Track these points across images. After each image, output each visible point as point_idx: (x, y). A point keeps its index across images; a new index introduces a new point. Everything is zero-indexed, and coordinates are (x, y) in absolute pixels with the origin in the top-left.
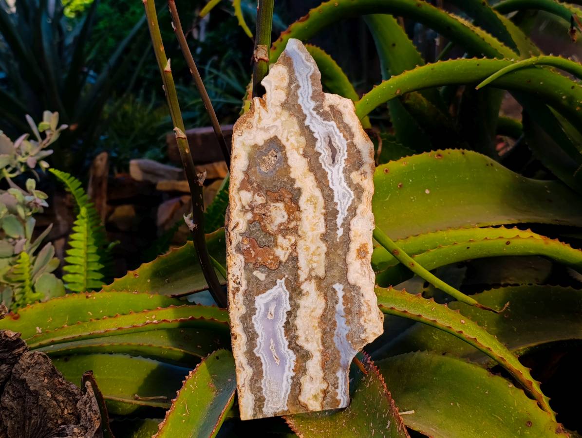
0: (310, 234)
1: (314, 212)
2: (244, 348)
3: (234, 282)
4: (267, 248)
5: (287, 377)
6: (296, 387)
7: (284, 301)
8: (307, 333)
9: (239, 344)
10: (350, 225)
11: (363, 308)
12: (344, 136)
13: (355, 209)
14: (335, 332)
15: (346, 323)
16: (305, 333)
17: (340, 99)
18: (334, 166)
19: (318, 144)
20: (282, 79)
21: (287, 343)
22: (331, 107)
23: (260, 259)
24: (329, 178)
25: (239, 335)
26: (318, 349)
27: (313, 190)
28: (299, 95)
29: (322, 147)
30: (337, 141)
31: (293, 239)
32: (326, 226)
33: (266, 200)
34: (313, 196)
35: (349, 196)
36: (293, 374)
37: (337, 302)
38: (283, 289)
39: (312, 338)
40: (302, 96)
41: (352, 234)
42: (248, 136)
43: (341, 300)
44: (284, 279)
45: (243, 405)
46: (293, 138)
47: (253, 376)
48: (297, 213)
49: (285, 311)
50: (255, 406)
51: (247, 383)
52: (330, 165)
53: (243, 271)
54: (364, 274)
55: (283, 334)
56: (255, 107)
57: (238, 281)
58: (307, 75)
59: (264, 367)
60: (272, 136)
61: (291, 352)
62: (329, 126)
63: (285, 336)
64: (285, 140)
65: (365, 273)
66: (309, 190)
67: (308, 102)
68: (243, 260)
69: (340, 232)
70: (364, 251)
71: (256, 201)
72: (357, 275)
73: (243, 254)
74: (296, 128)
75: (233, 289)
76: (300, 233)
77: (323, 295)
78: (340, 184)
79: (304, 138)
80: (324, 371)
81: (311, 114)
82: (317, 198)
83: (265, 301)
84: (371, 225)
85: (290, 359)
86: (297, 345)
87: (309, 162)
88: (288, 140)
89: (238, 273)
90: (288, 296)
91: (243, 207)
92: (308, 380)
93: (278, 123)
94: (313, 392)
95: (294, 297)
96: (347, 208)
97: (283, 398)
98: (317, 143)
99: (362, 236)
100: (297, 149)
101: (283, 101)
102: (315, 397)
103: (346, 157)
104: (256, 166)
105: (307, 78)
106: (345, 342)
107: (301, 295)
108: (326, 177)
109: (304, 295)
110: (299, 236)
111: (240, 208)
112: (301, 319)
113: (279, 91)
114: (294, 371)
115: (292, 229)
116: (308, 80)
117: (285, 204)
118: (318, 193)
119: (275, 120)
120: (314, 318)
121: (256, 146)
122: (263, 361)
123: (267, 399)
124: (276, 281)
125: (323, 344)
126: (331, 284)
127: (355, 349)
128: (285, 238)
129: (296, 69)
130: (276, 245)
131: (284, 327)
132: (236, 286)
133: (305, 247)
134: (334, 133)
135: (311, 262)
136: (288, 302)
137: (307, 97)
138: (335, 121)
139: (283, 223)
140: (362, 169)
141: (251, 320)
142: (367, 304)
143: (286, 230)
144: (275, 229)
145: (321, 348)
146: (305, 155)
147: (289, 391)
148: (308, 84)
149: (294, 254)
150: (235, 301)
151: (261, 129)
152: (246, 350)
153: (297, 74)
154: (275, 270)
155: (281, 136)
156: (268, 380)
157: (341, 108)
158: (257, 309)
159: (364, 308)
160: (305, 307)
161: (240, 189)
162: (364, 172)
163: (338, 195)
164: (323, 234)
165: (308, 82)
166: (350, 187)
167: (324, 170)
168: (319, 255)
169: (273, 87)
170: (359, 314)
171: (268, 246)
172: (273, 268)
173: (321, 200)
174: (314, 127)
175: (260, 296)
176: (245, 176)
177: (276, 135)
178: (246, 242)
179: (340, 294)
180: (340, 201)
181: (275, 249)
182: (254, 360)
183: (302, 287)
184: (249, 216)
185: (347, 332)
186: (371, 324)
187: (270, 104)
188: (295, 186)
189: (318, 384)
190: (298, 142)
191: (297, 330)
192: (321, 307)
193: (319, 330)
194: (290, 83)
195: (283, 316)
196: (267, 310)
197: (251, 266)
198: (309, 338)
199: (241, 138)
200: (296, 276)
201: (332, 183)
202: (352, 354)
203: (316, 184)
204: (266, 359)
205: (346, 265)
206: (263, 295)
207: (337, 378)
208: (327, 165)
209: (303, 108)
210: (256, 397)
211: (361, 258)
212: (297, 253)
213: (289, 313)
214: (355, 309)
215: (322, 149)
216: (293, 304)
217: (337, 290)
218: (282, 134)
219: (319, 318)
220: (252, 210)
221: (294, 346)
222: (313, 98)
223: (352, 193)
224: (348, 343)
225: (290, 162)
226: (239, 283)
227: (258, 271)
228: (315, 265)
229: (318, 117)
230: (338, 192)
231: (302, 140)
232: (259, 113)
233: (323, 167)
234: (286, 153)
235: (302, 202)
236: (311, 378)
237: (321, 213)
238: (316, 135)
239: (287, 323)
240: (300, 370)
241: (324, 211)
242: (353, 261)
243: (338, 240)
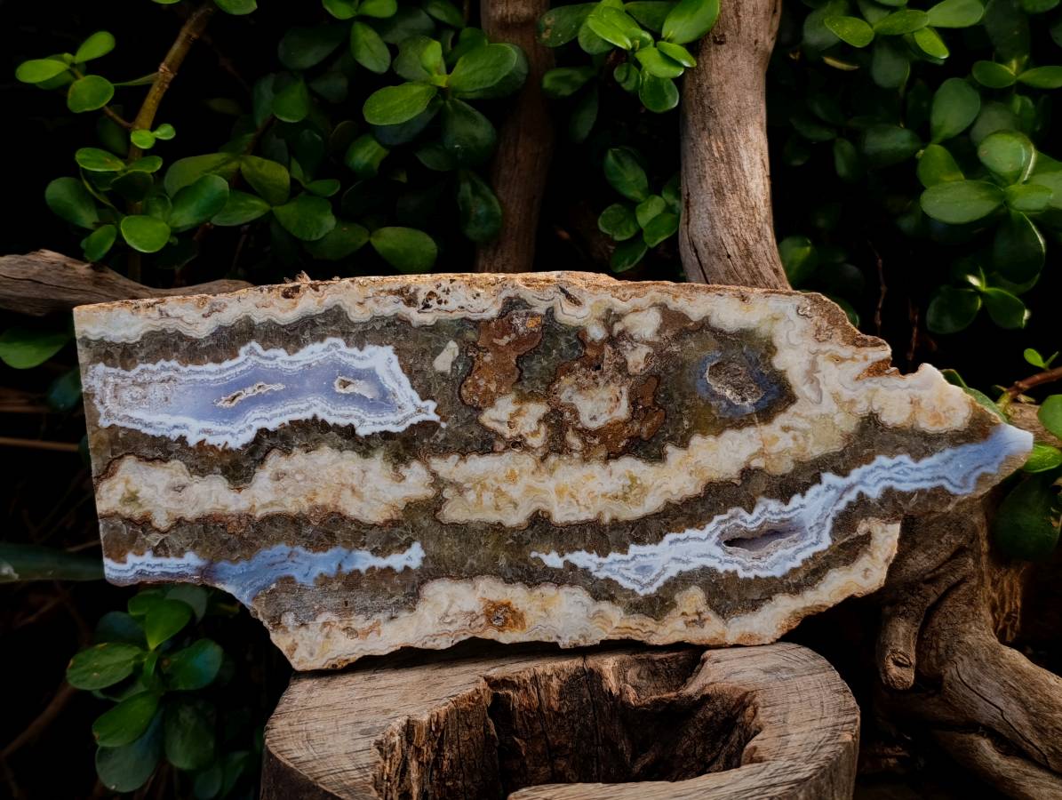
0: (550, 484)
1: (604, 495)
2: (259, 317)
3: (431, 293)
4: (517, 376)
5: (185, 426)
6: (159, 450)
7: (382, 420)
8: (299, 477)
9: (271, 303)
10: (572, 585)
11: (361, 618)
12: (794, 571)
13: (611, 598)
14: (300, 549)
15: (321, 575)
16: (299, 471)
17: (886, 561)
18: (718, 544)
19: (774, 505)
20: (936, 417)
21: (272, 425)
22: (867, 539)
23: (488, 358)
24: (691, 533)
25: (295, 304)
26: (257, 505)
27: (659, 491)
28: (898, 459)
29: (768, 515)
30: (781, 552)
31: (537, 442)
32: (569, 525)
33: (635, 375)
34: (644, 490)
35: (645, 581)
36: (193, 441)
37: (375, 552)
38: (412, 416)
39: (285, 490)
40: (894, 466)
41: (548, 590)
42: (797, 330)
43: (381, 563)
44: (436, 418)
45: (114, 314)
46: (791, 444)
47: (188, 339)
48: (603, 453)
49: (356, 423)
50: (111, 344)
51: (170, 325)
52: (723, 533)
53: (458, 315)
54: (448, 620)
55: (296, 417)
56: (869, 349)
57: (433, 302)
58: (944, 478)
59: (211, 367)
60: (797, 392)
61: (249, 436)
62: (819, 533)
63: (290, 422)
64: (786, 423)
65: (450, 623)
66: (658, 482)
67: (879, 481)
68: (486, 316)
69: (553, 560)
70: (506, 619)
71: (634, 348)
72: (446, 603)
73: (501, 316)
74: (815, 451)
75: (412, 290)
76: (553, 459)
77: (395, 517)
78: (674, 559)
79: (788, 471)
80: (198, 520)
81: (850, 488)
82: (639, 502)
83: (381, 371)
84: (571, 638)
85: (232, 434)
86: (267, 453)
87: (727, 484)
88: (786, 429)
89: (452, 305)
90: (394, 429)
91: (619, 317)
92: (175, 479)
93: (828, 406)
94: (145, 493)
95: (390, 442)
96: (614, 578)
97: (131, 414)
98: (779, 501)
99: (543, 614)
100: (761, 453)
101: (884, 419)
102: (132, 498)
103: (742, 574)
104: (720, 349)
105: (939, 478)
106: (272, 574)
107: (395, 461)
108: (691, 526)
109: (395, 468)
110: (543, 459)
111: (617, 310)
112: (334, 462)
113: (908, 409)
114: (201, 443)
115: (563, 439)
116: (932, 479)
117: (625, 423)
118: (652, 504)
119: (836, 397)
120: (337, 496)
121: (770, 349)
122: (227, 364)
123: (127, 374)
124: (433, 399)
125: (270, 519)
126: (422, 538)
127: (255, 598)
128: (540, 421)
129: (960, 450)
130: (523, 398)
131: (315, 417)
132: (421, 297)
133: (517, 472)
134: (801, 545)
135: (479, 487)
136: (378, 429)
137: (891, 479)
138: (830, 547)
139: (577, 418)
140: (710, 615)
141: (335, 334)
142: (371, 629)
143: (559, 424)
144: (564, 397)
145: (259, 514)
146: (747, 473)
147: (150, 432)
148: (922, 480)
149: (500, 446)
150: (383, 294)
151: (814, 363)
152: (257, 321)
153: (948, 452)
154: (460, 396)
155: (795, 413)
156: (177, 376)
157: (864, 562)
158: (361, 350)
159: (359, 622)
160: (364, 472)
161: (663, 308)
162: (705, 620)
163: (645, 556)
164: (549, 517)
165: (928, 480)
166: (667, 584)
167: (710, 519)
168: (497, 508)
169: (918, 392)
170: (346, 609)
171: (519, 380)
172: (464, 392)
173: (633, 512)
174: (818, 495)
175: (395, 358)
176: (696, 323)
177: (799, 401)
178: (531, 324)
179: (397, 561)
180: (633, 559)
181: (512, 396)
182: (227, 341)
183: (416, 466)
184: (597, 333)
185: (299, 578)
186: (320, 639)
187: (874, 386)
188: (669, 448)
189: (165, 505)
190: (780, 455)
191: (307, 452)
192: (365, 512)
193: (306, 506)
194: (925, 436)
195: (342, 416)
196: (359, 375)
197: (470, 335)
198: (284, 483)
199: (791, 313)
200: (443, 451)
201: (678, 540)
202: (244, 590)
203: (675, 498)
204: (232, 372)
205: (471, 575)
206: (396, 366)
207: (180, 554)
208: (722, 527)
209: (865, 468)
210: (134, 346)
211: (488, 614)
212: (501, 453)
213: (349, 432)
214: (360, 599)
215: (762, 513)
216: (372, 443)
217: (408, 552)
218: (799, 416)
219: (336, 507)
220: (612, 340)
221: (265, 444)
222: (889, 493)
223: (652, 590)
224: (270, 582)
225: (730, 434)
226: (427, 306)
227: (457, 354)
228: (471, 496)
229: (842, 506)
230: (654, 554)
231: (786, 467)
232: (853, 359)
233: (717, 518)
234: (753, 424)
235: (629, 466)
236: (179, 488)
237: (600, 513)
238: (796, 500)
239: (324, 427)
240: (203, 459)
241: (607, 519)
242: (479, 594)
243: (534, 554)
